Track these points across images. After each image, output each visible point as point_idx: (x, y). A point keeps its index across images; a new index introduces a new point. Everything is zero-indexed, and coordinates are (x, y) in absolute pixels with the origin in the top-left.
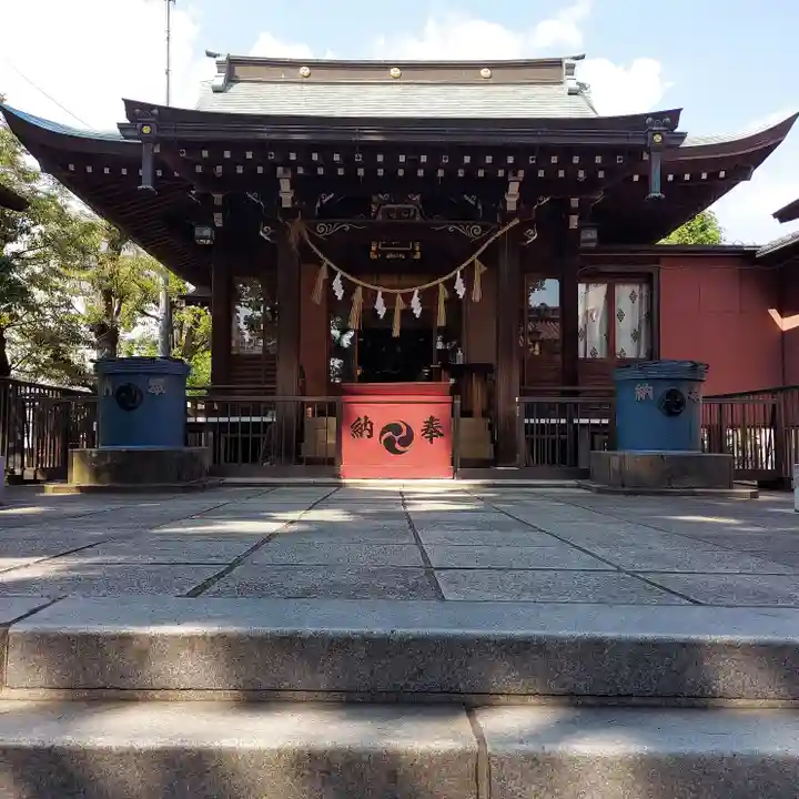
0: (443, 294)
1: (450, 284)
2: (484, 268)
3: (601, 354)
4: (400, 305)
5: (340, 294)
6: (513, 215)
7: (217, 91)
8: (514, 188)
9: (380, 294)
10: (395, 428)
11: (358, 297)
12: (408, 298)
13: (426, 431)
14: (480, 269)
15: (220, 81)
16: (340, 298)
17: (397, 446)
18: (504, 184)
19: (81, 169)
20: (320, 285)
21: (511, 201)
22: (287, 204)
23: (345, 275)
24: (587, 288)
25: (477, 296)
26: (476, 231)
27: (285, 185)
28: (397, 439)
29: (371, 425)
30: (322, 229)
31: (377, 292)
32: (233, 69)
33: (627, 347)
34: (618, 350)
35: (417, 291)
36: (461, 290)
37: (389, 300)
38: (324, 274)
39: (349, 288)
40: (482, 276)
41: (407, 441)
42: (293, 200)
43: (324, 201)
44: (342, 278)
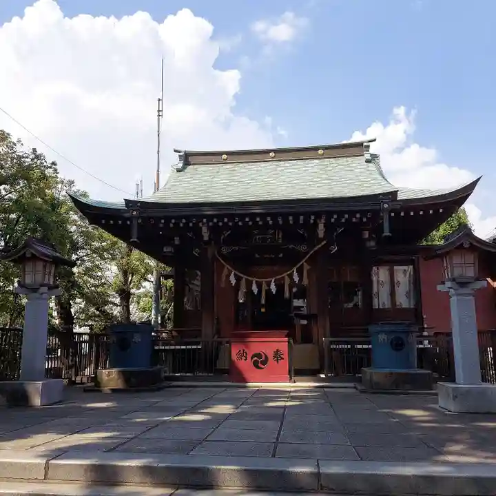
0: (287, 281)
1: (291, 276)
2: (309, 267)
3: (388, 305)
4: (264, 287)
5: (233, 281)
6: (322, 240)
7: (179, 171)
8: (321, 227)
9: (254, 282)
10: (259, 355)
11: (243, 283)
12: (269, 284)
13: (275, 357)
14: (306, 267)
15: (180, 165)
16: (233, 285)
17: (259, 364)
18: (316, 225)
19: (108, 222)
20: (224, 278)
21: (321, 233)
22: (206, 238)
23: (237, 273)
24: (378, 269)
25: (305, 282)
26: (303, 248)
27: (204, 230)
28: (260, 362)
29: (246, 354)
30: (224, 250)
31: (252, 281)
32: (188, 159)
33: (403, 301)
34: (398, 303)
35: (273, 281)
36: (296, 279)
37: (259, 286)
38: (225, 271)
39: (238, 279)
40: (308, 271)
41: (265, 362)
42: (210, 236)
43: (226, 235)
44: (235, 274)
